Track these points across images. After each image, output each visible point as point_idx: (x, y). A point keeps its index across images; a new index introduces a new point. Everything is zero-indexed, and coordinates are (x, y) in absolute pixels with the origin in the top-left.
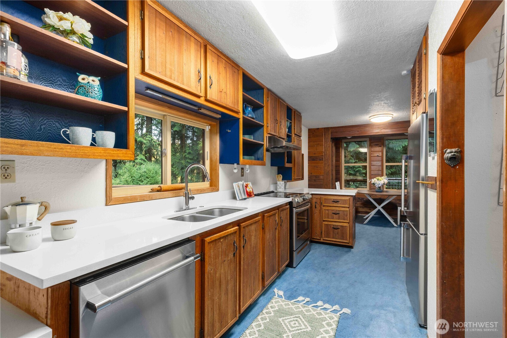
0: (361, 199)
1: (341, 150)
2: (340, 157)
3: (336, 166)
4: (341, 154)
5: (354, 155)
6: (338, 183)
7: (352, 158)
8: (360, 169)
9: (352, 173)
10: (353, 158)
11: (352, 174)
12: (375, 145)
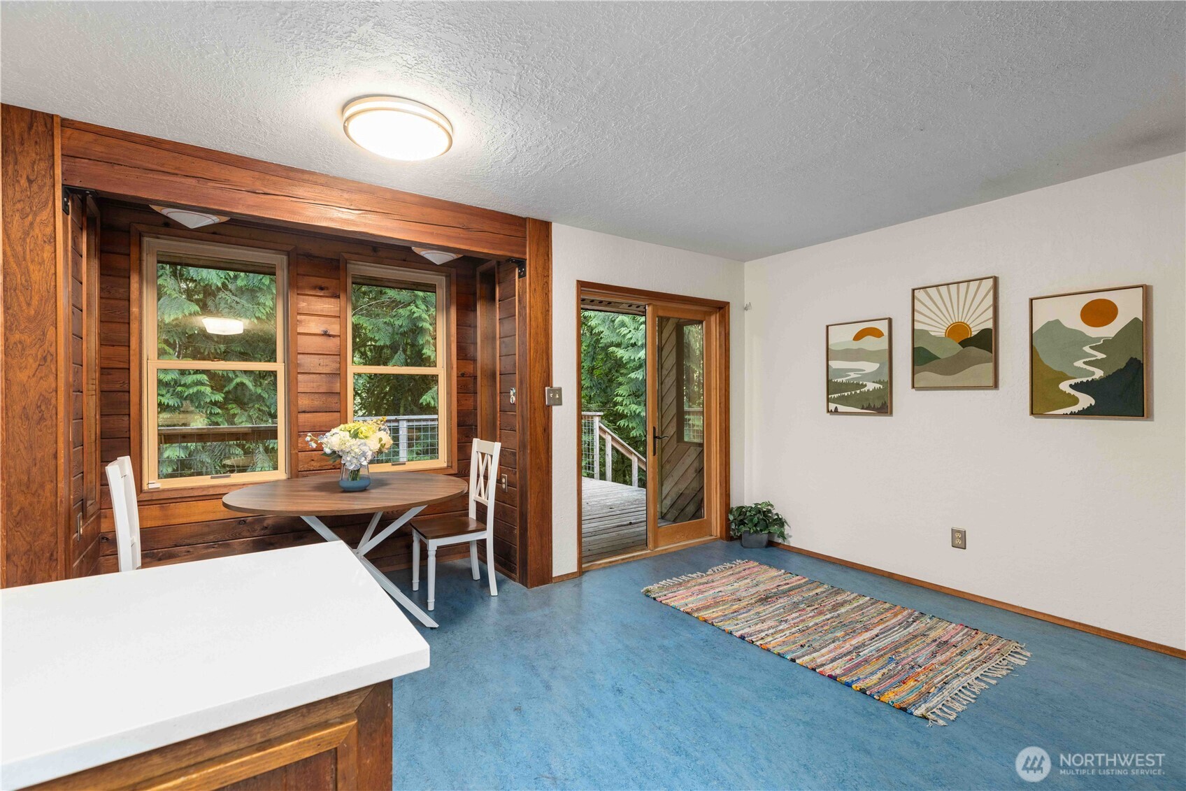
0: (252, 523)
1: (134, 285)
2: (134, 326)
3: (102, 368)
4: (134, 310)
5: (175, 341)
6: (122, 468)
7: (171, 351)
8: (202, 388)
9: (171, 403)
10: (174, 349)
11: (168, 406)
12: (315, 288)
